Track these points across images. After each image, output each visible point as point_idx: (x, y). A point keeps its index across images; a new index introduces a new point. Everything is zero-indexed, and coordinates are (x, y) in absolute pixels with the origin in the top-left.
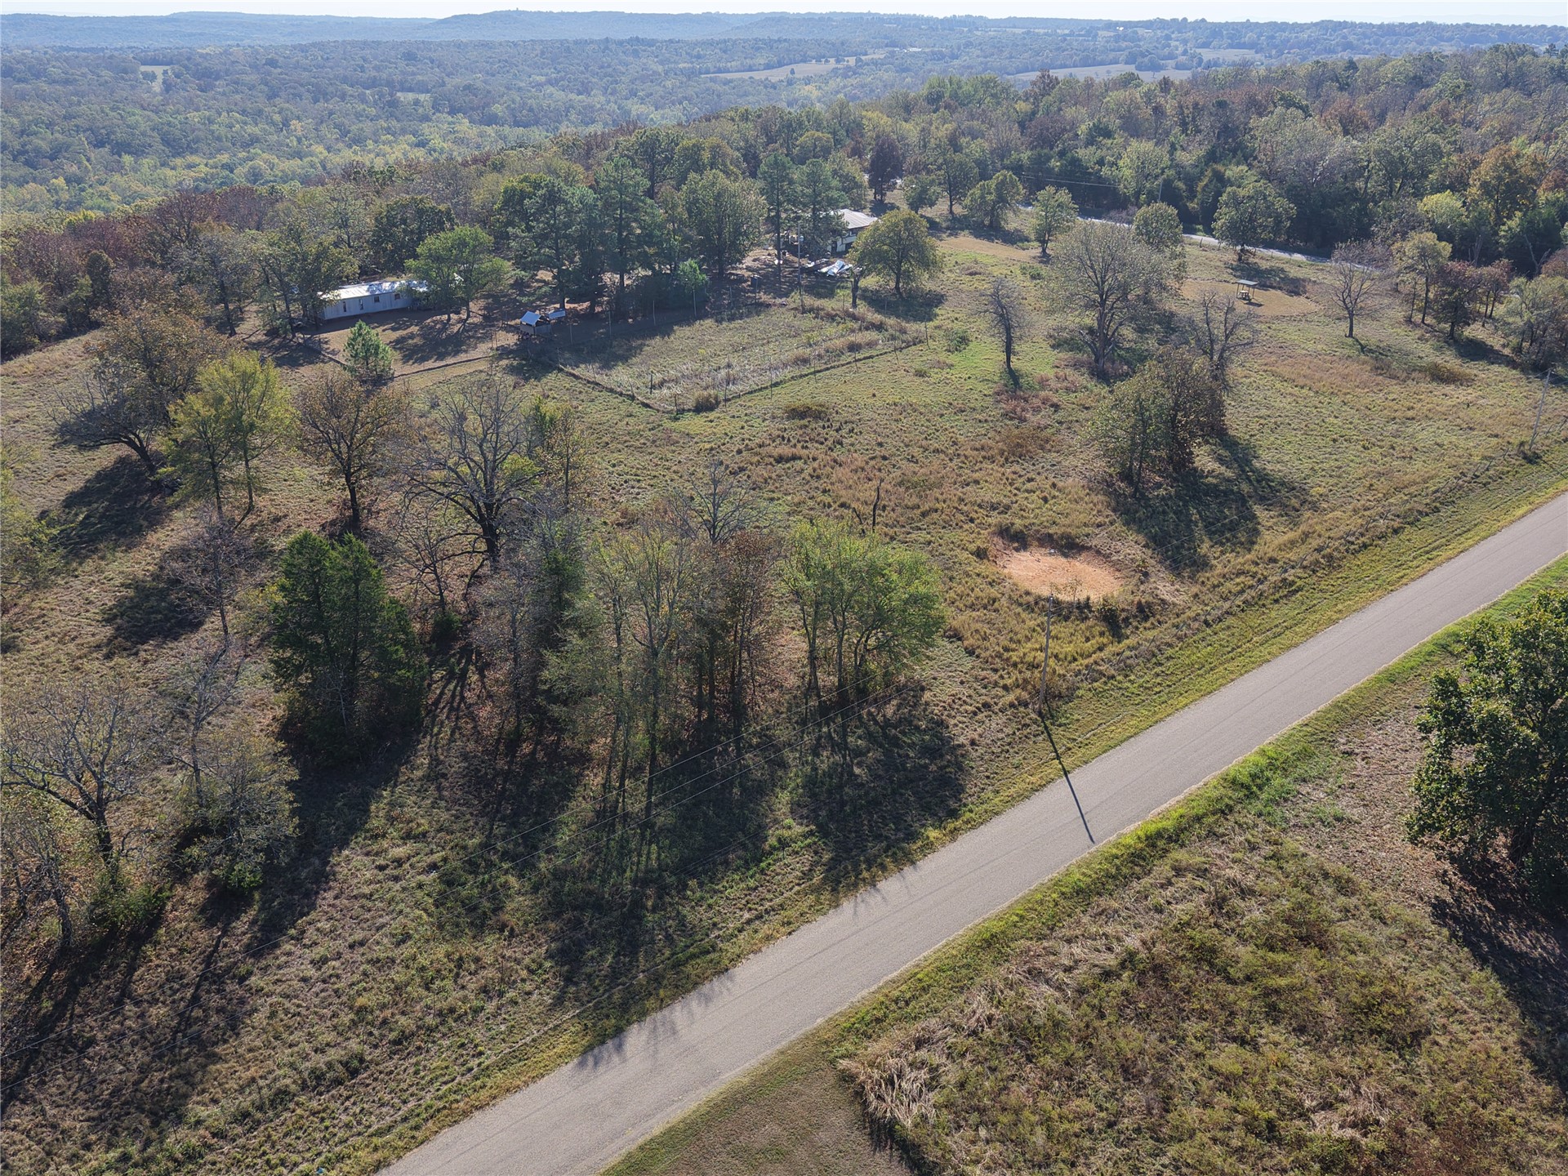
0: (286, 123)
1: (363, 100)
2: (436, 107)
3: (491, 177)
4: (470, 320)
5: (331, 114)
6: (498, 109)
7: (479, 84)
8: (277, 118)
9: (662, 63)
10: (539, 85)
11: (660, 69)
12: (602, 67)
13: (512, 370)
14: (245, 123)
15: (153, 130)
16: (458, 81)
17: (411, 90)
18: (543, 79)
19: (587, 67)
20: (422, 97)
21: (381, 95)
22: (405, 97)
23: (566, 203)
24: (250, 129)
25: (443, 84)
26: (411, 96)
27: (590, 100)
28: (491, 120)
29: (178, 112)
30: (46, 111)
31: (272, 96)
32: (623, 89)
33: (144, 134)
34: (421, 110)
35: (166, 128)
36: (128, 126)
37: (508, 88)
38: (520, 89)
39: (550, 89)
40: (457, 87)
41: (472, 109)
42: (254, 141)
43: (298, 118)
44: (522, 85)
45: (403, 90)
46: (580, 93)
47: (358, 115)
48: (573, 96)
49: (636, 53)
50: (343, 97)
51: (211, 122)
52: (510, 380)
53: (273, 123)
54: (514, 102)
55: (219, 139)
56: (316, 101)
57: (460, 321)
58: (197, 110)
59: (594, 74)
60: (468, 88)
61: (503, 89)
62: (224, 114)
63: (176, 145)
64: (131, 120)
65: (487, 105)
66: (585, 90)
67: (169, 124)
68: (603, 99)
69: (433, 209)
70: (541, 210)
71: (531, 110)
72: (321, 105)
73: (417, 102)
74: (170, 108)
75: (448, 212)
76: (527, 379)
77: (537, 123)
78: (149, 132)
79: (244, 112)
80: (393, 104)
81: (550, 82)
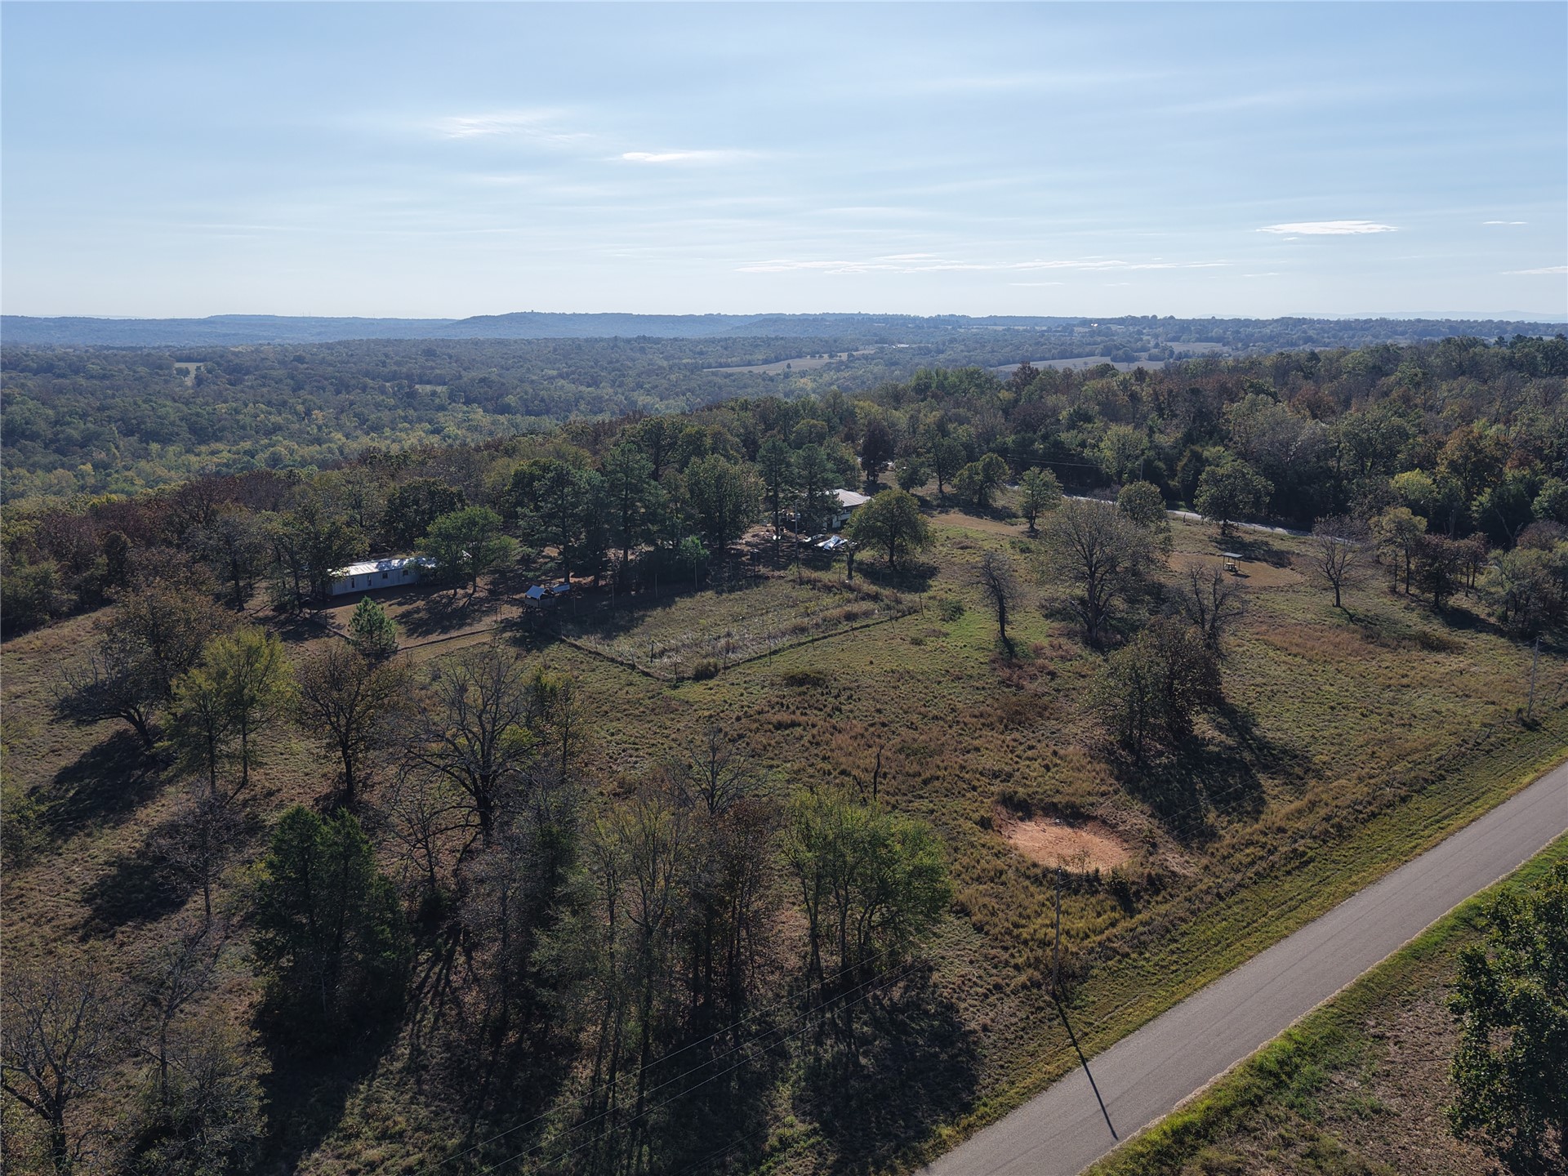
0: (308, 413)
1: (383, 391)
2: (452, 398)
3: (502, 462)
4: (476, 595)
5: (351, 405)
6: (511, 399)
7: (494, 377)
8: (300, 408)
9: (666, 358)
10: (551, 379)
11: (665, 364)
12: (610, 362)
13: (515, 642)
14: (270, 414)
15: (182, 420)
16: (475, 374)
17: (429, 382)
18: (555, 373)
19: (596, 362)
20: (439, 389)
21: (401, 387)
22: (423, 389)
23: (573, 484)
24: (273, 418)
25: (460, 377)
26: (429, 388)
27: (599, 391)
28: (505, 409)
29: (207, 404)
30: (82, 403)
31: (297, 389)
32: (630, 381)
33: (173, 424)
34: (437, 401)
35: (194, 418)
36: (159, 417)
37: (521, 381)
38: (532, 382)
39: (561, 382)
40: (472, 380)
41: (487, 400)
42: (277, 428)
43: (320, 408)
44: (534, 378)
45: (421, 382)
46: (589, 386)
47: (377, 406)
48: (583, 388)
49: (642, 350)
50: (364, 389)
51: (237, 412)
52: (512, 651)
53: (296, 413)
54: (526, 393)
55: (243, 428)
56: (338, 392)
57: (466, 595)
58: (225, 402)
59: (603, 369)
60: (483, 380)
61: (516, 382)
62: (251, 405)
63: (202, 433)
64: (162, 411)
65: (501, 396)
66: (595, 382)
67: (198, 415)
68: (611, 391)
69: (445, 490)
70: (550, 491)
71: (542, 400)
72: (343, 396)
73: (434, 393)
74: (200, 400)
75: (460, 494)
76: (529, 651)
77: (548, 412)
78: (178, 422)
79: (269, 404)
80: (412, 395)
81: (561, 376)
